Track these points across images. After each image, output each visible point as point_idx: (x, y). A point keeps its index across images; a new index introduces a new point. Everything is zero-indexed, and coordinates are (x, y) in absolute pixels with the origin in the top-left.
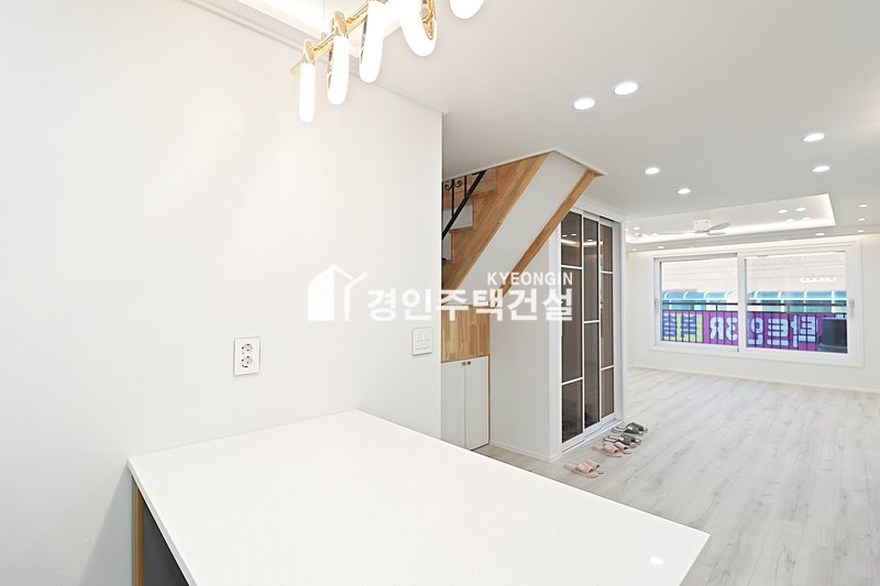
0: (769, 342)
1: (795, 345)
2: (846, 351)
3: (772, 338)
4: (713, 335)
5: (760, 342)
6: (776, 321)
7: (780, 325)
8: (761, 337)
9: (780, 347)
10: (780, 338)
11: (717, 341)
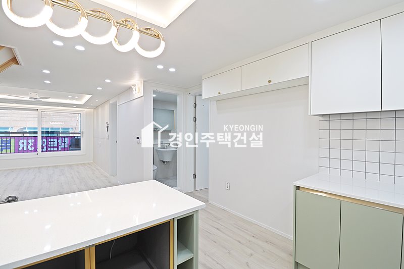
0: (49, 149)
1: (60, 149)
2: (80, 150)
3: (50, 147)
4: (21, 149)
5: (45, 150)
6: (52, 140)
7: (54, 141)
8: (45, 147)
9: (54, 151)
10: (54, 147)
11: (23, 151)
